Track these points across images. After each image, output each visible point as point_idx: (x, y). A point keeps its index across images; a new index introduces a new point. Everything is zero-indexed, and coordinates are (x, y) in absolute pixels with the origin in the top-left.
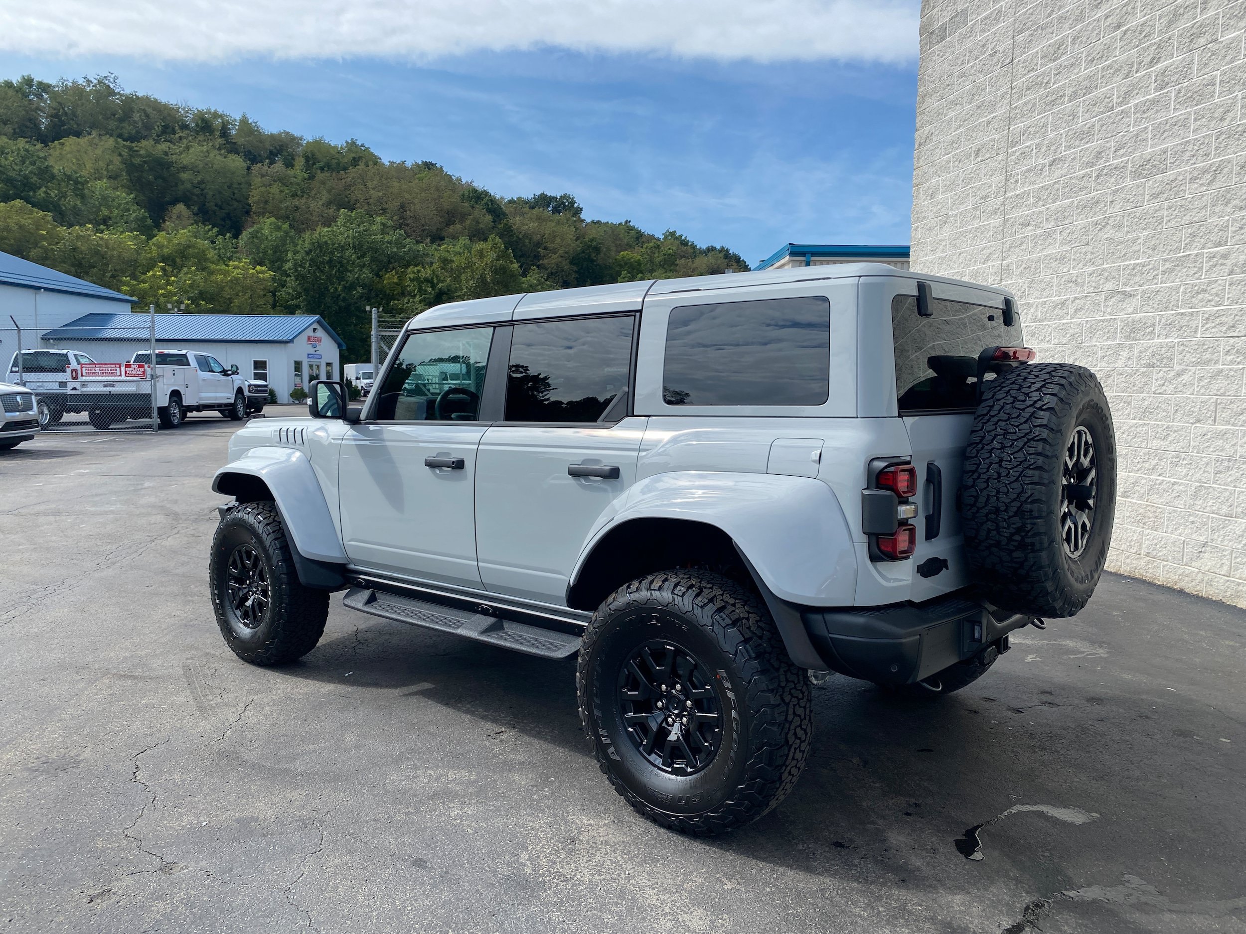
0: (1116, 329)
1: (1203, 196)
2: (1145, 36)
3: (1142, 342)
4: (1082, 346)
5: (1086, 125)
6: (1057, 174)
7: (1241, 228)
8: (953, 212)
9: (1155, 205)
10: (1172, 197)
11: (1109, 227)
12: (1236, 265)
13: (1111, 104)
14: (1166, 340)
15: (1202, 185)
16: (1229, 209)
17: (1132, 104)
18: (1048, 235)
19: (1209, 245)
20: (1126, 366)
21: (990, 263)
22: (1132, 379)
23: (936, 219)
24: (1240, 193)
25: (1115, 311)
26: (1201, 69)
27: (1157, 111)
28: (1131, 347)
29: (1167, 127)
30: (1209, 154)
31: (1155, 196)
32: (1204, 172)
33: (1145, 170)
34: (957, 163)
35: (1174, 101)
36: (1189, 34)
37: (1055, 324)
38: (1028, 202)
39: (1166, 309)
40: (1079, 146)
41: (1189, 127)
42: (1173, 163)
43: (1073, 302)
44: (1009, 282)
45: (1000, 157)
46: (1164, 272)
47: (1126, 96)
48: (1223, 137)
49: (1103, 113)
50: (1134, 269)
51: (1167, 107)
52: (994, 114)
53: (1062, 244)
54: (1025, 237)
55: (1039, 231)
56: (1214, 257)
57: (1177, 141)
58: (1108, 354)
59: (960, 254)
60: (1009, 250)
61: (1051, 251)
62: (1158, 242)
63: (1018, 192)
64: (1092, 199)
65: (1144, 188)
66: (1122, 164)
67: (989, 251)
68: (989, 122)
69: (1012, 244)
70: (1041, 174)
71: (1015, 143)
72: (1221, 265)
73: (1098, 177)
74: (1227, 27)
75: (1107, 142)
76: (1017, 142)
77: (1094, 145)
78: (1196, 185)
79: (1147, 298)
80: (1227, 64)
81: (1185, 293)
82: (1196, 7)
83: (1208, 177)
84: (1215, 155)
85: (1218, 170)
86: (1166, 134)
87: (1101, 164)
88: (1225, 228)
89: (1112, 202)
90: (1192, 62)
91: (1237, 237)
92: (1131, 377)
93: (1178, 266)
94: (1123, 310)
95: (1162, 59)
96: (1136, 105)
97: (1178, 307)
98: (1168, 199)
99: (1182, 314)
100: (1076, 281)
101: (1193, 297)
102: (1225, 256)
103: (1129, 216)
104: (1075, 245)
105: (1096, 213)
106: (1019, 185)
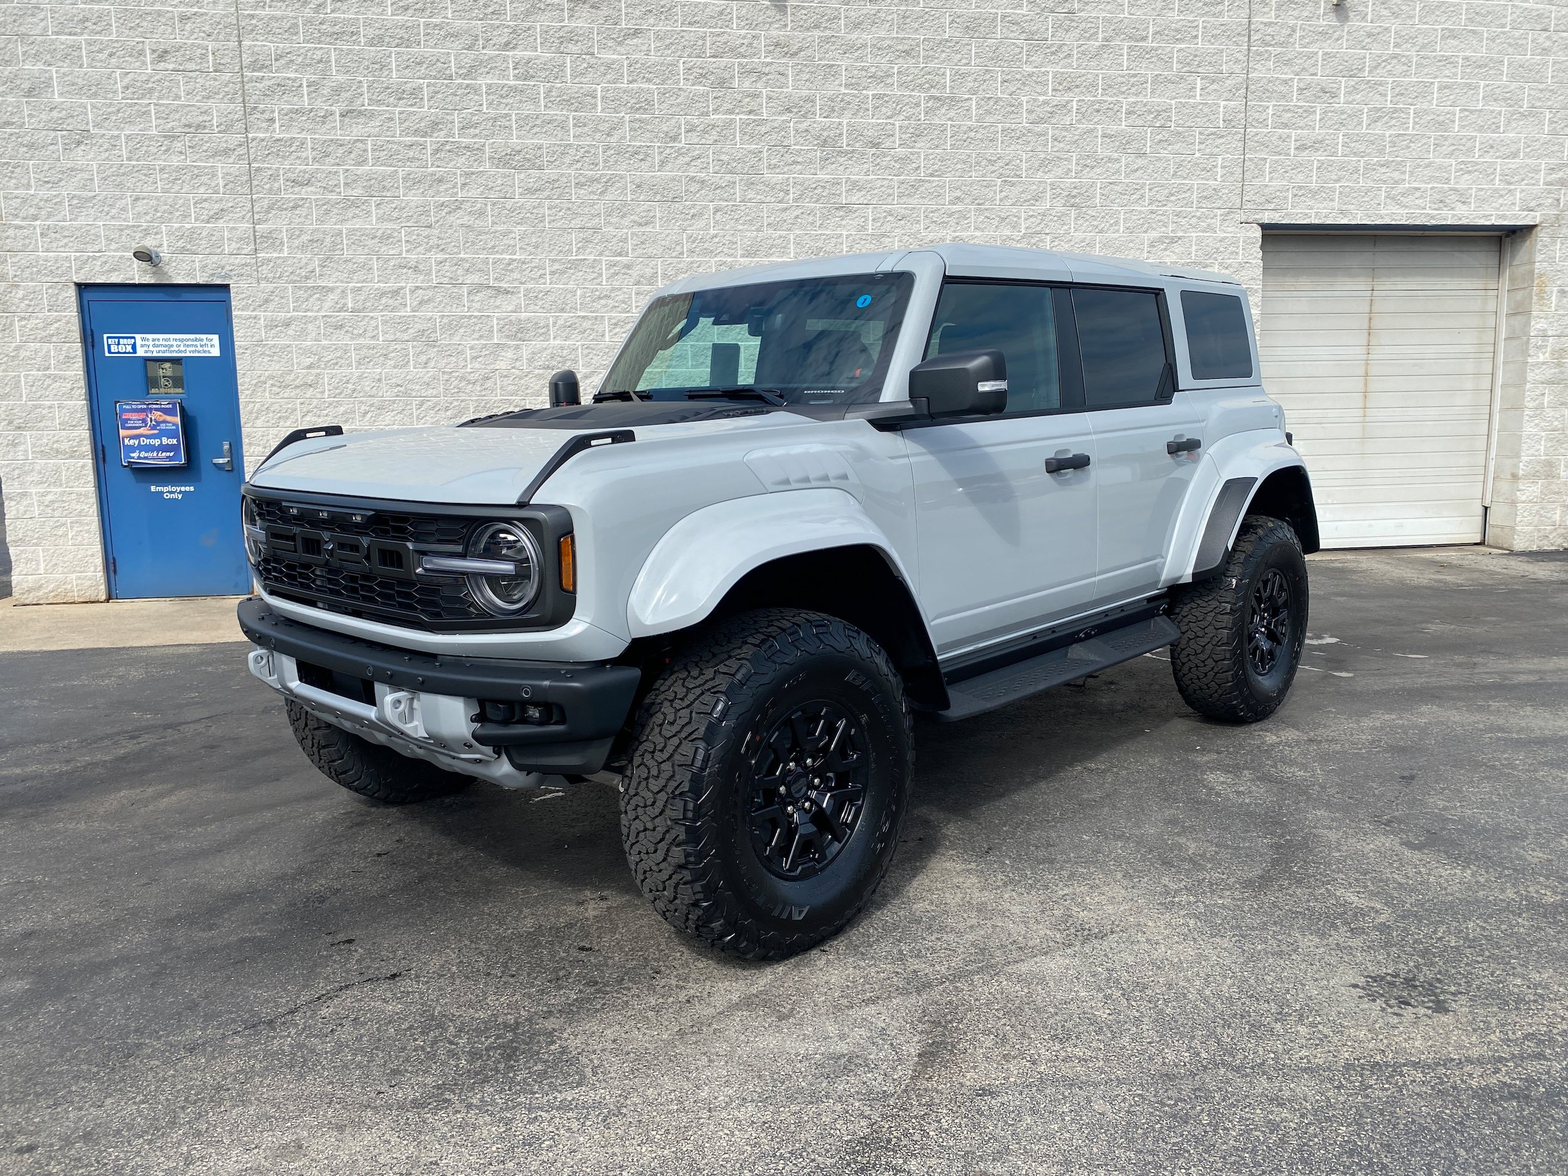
0: (492, 327)
1: (594, 204)
2: (493, 13)
3: (533, 343)
4: (438, 344)
5: (406, 83)
6: (357, 130)
7: (642, 243)
8: (103, 132)
9: (530, 202)
10: (555, 197)
11: (461, 212)
12: (642, 277)
13: (448, 72)
14: (567, 343)
15: (592, 192)
16: (626, 222)
17: (482, 82)
18: (351, 204)
19: (607, 253)
20: (513, 368)
21: (221, 224)
22: (522, 382)
23: (52, 134)
24: (638, 210)
25: (486, 307)
26: (576, 77)
27: (521, 102)
28: (517, 347)
29: (538, 122)
30: (596, 165)
31: (529, 191)
32: (593, 180)
33: (513, 160)
34: (102, 56)
35: (545, 98)
36: (557, 35)
37: (382, 316)
38: (304, 155)
39: (562, 310)
40: (396, 106)
41: (568, 131)
42: (552, 162)
43: (412, 292)
44: (276, 255)
45: (226, 77)
46: (553, 273)
47: (471, 72)
48: (612, 152)
49: (435, 78)
50: (509, 264)
51: (535, 101)
52: (196, 10)
53: (381, 219)
54: (303, 199)
55: (333, 197)
56: (615, 265)
57: (553, 141)
58: (483, 354)
59: (137, 199)
60: (268, 212)
61: (357, 224)
62: (540, 240)
63: (278, 136)
64: (432, 175)
65: (514, 179)
66: (476, 146)
67: (217, 206)
68: (184, 18)
69: (274, 204)
70: (324, 123)
71: (256, 66)
72: (624, 274)
73: (437, 151)
74: (603, 47)
75: (448, 114)
76: (263, 67)
77: (426, 110)
78: (582, 192)
79: (533, 298)
80: (609, 82)
81: (583, 296)
82: (562, 10)
83: (598, 187)
84: (604, 167)
85: (609, 182)
86: (536, 130)
87: (440, 136)
88: (625, 240)
89: (464, 185)
90: (563, 65)
91: (640, 251)
92: (521, 379)
93: (570, 268)
94: (498, 307)
95: (520, 47)
96: (489, 86)
97: (576, 310)
98: (549, 198)
99: (583, 317)
100: (416, 267)
101: (593, 301)
102: (628, 267)
103: (494, 204)
104: (409, 224)
105: (438, 192)
106: (277, 125)
